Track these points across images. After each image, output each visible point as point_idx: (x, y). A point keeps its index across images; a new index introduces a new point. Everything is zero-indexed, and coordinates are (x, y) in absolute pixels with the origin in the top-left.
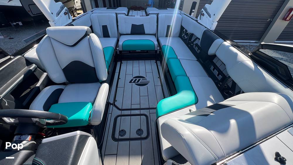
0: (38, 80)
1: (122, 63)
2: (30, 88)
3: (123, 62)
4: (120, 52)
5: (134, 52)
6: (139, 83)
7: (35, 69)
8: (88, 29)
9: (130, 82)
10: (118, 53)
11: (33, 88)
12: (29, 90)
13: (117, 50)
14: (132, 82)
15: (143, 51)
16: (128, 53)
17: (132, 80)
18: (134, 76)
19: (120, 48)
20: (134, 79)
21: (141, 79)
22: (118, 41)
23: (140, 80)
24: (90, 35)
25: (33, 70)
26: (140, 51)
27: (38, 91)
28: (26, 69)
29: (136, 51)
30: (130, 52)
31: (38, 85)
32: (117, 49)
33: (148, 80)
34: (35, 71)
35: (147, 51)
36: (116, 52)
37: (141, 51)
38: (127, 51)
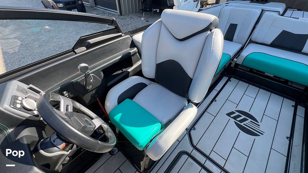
0: (132, 65)
1: (230, 81)
2: (122, 70)
3: (232, 79)
4: (237, 65)
5: (261, 73)
6: (242, 124)
7: (135, 53)
8: (215, 19)
9: (229, 115)
10: (233, 65)
11: (125, 71)
12: (121, 71)
13: (233, 60)
14: (232, 116)
15: (277, 79)
16: (247, 71)
17: (233, 113)
18: (239, 108)
19: (239, 61)
20: (237, 114)
21: (250, 120)
22: (242, 49)
23: (247, 122)
24: (212, 31)
25: (132, 54)
26: (272, 76)
27: (126, 76)
28: (128, 50)
29: (265, 73)
30: (251, 70)
31: (130, 70)
32: (235, 59)
33: (262, 128)
34: (133, 55)
35: (286, 82)
36: (231, 63)
37: (274, 76)
38: (248, 68)
